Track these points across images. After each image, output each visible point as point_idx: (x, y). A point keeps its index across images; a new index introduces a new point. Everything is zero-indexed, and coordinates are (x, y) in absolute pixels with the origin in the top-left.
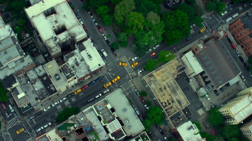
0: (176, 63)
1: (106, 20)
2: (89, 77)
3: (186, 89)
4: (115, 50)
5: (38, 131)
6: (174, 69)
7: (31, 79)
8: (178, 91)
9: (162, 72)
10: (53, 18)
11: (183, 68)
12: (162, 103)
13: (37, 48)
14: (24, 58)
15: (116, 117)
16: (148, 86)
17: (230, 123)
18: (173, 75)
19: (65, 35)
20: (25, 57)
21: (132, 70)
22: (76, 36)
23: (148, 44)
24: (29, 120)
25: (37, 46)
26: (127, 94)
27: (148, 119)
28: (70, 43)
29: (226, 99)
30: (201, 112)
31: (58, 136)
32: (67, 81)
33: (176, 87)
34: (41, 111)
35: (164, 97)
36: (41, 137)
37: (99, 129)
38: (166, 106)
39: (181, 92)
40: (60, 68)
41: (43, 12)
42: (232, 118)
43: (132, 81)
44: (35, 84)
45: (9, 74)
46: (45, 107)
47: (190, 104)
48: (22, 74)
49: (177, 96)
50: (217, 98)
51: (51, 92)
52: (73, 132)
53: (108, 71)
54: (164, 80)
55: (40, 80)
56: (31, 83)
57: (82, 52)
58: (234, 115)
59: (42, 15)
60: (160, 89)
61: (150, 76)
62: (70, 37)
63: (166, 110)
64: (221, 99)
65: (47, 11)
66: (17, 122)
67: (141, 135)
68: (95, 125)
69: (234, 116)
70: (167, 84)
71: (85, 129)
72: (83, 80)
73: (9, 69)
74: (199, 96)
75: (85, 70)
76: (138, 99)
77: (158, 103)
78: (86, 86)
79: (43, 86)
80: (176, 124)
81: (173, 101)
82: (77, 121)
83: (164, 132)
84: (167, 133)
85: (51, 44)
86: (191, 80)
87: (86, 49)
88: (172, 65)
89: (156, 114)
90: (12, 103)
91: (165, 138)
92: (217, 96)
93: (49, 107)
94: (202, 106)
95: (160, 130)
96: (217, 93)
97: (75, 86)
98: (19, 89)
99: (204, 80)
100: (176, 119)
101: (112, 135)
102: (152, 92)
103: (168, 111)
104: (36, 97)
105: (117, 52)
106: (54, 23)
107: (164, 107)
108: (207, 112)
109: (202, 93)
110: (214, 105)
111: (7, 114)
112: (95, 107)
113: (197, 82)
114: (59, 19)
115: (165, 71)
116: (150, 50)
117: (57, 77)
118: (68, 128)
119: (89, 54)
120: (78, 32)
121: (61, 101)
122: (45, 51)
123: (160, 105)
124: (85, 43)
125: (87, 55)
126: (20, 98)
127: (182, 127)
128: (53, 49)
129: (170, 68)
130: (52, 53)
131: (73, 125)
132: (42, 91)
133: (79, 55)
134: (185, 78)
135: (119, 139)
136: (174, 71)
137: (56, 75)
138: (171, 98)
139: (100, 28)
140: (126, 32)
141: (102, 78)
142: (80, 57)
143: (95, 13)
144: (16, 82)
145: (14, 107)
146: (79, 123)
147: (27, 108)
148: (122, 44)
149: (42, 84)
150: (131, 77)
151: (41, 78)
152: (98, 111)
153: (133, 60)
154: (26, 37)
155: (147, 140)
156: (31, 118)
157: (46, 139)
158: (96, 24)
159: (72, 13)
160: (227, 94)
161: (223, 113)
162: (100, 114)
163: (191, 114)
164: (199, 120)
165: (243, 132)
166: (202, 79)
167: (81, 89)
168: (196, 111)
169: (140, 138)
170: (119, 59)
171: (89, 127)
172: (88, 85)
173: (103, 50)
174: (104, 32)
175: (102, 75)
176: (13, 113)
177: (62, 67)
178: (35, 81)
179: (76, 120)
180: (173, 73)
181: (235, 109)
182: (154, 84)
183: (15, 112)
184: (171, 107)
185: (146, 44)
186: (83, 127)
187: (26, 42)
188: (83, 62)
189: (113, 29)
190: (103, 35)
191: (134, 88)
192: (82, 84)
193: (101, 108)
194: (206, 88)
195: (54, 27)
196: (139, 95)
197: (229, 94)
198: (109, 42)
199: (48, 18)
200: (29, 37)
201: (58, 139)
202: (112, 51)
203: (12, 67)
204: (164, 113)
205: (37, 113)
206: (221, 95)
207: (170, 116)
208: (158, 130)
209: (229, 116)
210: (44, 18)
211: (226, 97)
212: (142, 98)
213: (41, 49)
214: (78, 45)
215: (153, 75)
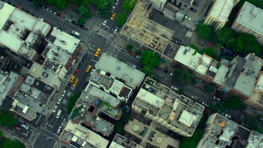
0: (142, 5)
1: (60, 5)
2: (74, 61)
3: (165, 22)
4: (83, 25)
5: (58, 132)
6: (143, 11)
7: (26, 92)
8: (157, 27)
9: (134, 19)
10: (13, 29)
11: (149, 5)
12: (149, 46)
13: (17, 64)
14: (9, 77)
15: (114, 78)
16: (129, 38)
17: (219, 28)
18: (145, 16)
19: (32, 37)
20: (9, 75)
21: (108, 33)
22: (41, 32)
23: (107, 3)
24: (46, 128)
25: (16, 62)
26: (116, 56)
27: (145, 65)
28: (41, 42)
29: (205, 10)
30: (189, 34)
31: (76, 125)
32: (55, 73)
33: (154, 25)
34: (51, 114)
35: (148, 40)
36: (63, 134)
37: (107, 99)
38: (154, 46)
39: (161, 26)
40: (43, 66)
41: (2, 28)
42: (217, 22)
43: (113, 43)
44: (32, 94)
45: (4, 97)
46: (52, 109)
47: (174, 32)
48: (17, 92)
49: (159, 32)
50: (196, 14)
51: (49, 92)
52: (86, 113)
53: (88, 46)
54: (140, 25)
55: (34, 88)
56: (29, 94)
57: (55, 43)
58: (218, 18)
59: (2, 31)
60: (141, 34)
61: (125, 29)
62: (37, 36)
63: (157, 49)
64: (200, 13)
65: (5, 26)
66: (37, 135)
67: (146, 81)
68: (102, 97)
69: (217, 20)
70: (145, 27)
71: (95, 105)
72: (72, 67)
73: (2, 94)
74: (179, 22)
75: (66, 56)
76: (128, 54)
77: (146, 47)
78: (76, 70)
79: (40, 92)
80: (172, 56)
81: (158, 39)
82: (84, 101)
83: (167, 70)
84: (170, 69)
85: (25, 51)
86: (164, 12)
87: (57, 38)
88: (139, 8)
89: (149, 58)
90: (23, 122)
91: (171, 74)
92: (196, 12)
93: (56, 107)
94: (188, 29)
95: (163, 70)
96: (194, 10)
97: (67, 76)
98: (20, 105)
99: (176, 6)
100: (170, 51)
101: (120, 95)
102: (135, 41)
103: (159, 49)
104: (39, 104)
105: (87, 26)
106: (16, 32)
107: (153, 48)
108: (195, 31)
109: (179, 17)
110: (198, 21)
111: (24, 134)
112: (92, 81)
113: (171, 11)
114: (18, 26)
115: (136, 17)
116: (114, 7)
117: (45, 75)
118: (80, 112)
119: (61, 40)
120: (41, 28)
121: (63, 96)
122: (25, 62)
123: (149, 48)
124: (53, 34)
125: (60, 42)
126: (26, 113)
127: (178, 55)
128: (29, 55)
129: (139, 12)
130: (29, 58)
131: (82, 107)
132: (42, 96)
133: (53, 46)
134: (158, 13)
135: (128, 95)
136: (144, 12)
137: (43, 74)
138: (154, 37)
139: (61, 15)
140: (84, 4)
141: (86, 55)
142: (55, 47)
143: (47, 4)
144: (13, 100)
145: (27, 124)
146: (86, 102)
147: (37, 118)
148: (86, 16)
149: (38, 90)
150: (111, 40)
151: (34, 86)
152: (96, 83)
153: (104, 24)
154: (2, 60)
155: (153, 83)
156: (46, 124)
157: (67, 134)
158: (55, 13)
159: (26, 14)
160: (204, 6)
161: (208, 23)
162: (99, 84)
163: (182, 41)
164: (192, 42)
165: (235, 30)
166: (173, 6)
167: (74, 75)
168: (185, 36)
169: (146, 85)
170: (92, 31)
171: (96, 101)
172: (78, 68)
173: (73, 31)
174: (65, 15)
175: (85, 53)
176: (28, 130)
177: (45, 65)
178: (31, 91)
179: (82, 101)
180: (143, 15)
181: (215, 13)
182: (133, 33)
183: (30, 128)
184: (160, 44)
185: (106, 4)
186: (92, 103)
187: (4, 64)
188: (60, 50)
189: (72, 9)
190: (66, 19)
191: (119, 47)
192: (73, 70)
193: (98, 79)
194: (181, 11)
195: (18, 36)
196: (127, 51)
197: (205, 5)
198: (74, 22)
199: (9, 31)
200: (5, 58)
201: (77, 127)
202: (81, 28)
203: (3, 90)
204: (156, 54)
205: (49, 118)
206: (199, 9)
207: (163, 52)
208: (161, 71)
209: (214, 22)
210: (6, 33)
211: (204, 9)
212: (130, 52)
213: (21, 63)
214: (48, 39)
215: (128, 27)
